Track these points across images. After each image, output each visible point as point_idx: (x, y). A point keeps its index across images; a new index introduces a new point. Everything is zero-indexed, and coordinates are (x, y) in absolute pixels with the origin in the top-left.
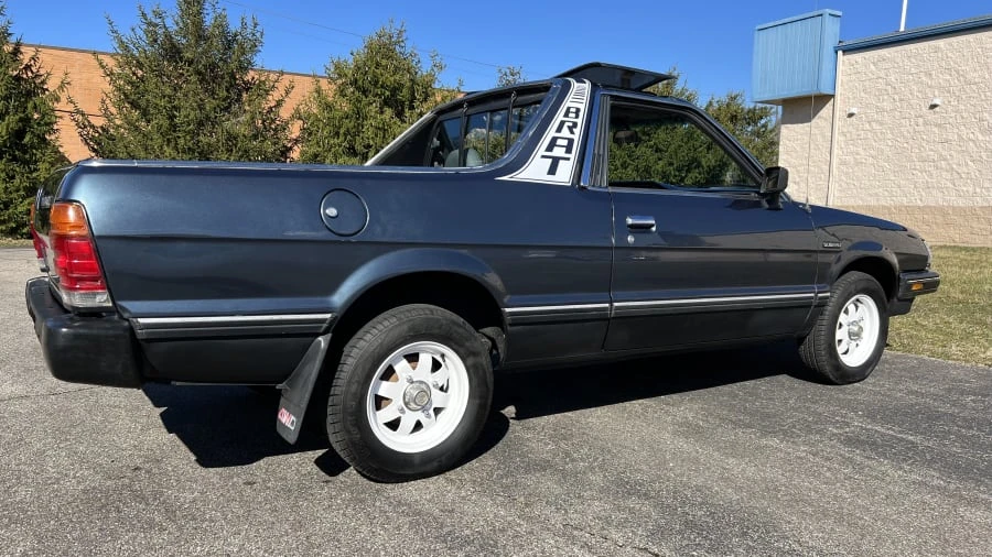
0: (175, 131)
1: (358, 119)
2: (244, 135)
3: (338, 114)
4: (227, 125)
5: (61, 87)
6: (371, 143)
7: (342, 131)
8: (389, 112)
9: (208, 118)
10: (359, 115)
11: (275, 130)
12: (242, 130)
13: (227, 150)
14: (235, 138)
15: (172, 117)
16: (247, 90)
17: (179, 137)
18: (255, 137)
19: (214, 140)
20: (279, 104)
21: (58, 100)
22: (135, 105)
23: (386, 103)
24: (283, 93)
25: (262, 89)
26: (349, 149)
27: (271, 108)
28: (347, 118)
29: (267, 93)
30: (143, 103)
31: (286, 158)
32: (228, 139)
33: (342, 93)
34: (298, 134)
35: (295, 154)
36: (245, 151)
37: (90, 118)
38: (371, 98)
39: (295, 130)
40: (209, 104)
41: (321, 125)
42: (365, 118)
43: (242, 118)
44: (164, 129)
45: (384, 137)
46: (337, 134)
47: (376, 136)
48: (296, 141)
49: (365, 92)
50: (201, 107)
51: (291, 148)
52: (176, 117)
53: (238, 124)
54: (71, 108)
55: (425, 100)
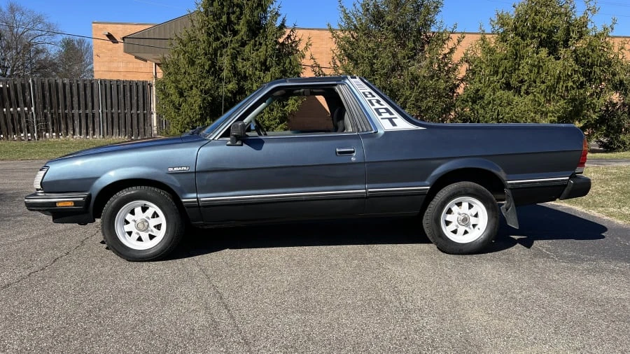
0: (374, 75)
1: (516, 59)
2: (424, 77)
3: (499, 57)
4: (412, 69)
5: (306, 48)
6: (526, 78)
7: (500, 70)
8: (544, 52)
9: (398, 64)
10: (517, 56)
11: (448, 72)
12: (423, 72)
13: (411, 88)
14: (417, 79)
15: (372, 64)
16: (429, 43)
17: (376, 79)
18: (432, 77)
19: (401, 81)
20: (452, 51)
21: (303, 57)
22: (350, 57)
23: (541, 44)
24: (456, 42)
25: (441, 39)
26: (506, 84)
27: (445, 55)
28: (506, 59)
29: (444, 42)
30: (355, 56)
31: (454, 92)
32: (412, 80)
33: (503, 39)
34: (464, 74)
35: (460, 91)
36: (424, 88)
37: (323, 69)
38: (529, 41)
39: (462, 71)
40: (401, 53)
41: (484, 66)
42: (522, 58)
43: (424, 63)
44: (366, 74)
45: (538, 72)
46: (496, 73)
47: (531, 71)
48: (462, 80)
49: (523, 37)
50: (394, 56)
51: (458, 85)
52: (374, 64)
53: (420, 68)
54: (312, 62)
55: (580, 38)
